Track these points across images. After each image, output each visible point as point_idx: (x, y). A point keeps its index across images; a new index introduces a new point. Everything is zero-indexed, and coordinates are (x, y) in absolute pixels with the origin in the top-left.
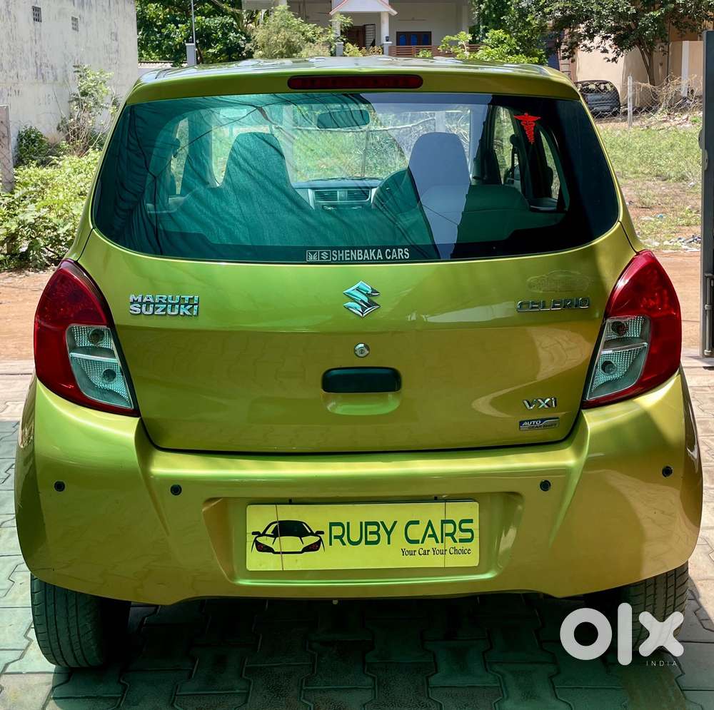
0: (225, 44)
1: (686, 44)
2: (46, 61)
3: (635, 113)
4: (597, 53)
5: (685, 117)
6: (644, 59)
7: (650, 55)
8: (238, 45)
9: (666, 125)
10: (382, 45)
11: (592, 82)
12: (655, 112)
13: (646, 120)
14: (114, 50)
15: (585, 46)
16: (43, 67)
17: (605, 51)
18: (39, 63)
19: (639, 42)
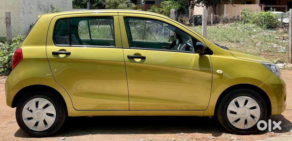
0: (98, 3)
1: (225, 5)
2: (41, 4)
3: (213, 23)
4: (201, 7)
5: (228, 24)
6: (213, 9)
7: (215, 8)
8: (102, 3)
9: (223, 27)
10: (142, 4)
11: (199, 15)
12: (219, 23)
13: (217, 25)
14: (65, 3)
15: (197, 5)
16: (40, 6)
17: (203, 7)
18: (39, 4)
19: (212, 4)
